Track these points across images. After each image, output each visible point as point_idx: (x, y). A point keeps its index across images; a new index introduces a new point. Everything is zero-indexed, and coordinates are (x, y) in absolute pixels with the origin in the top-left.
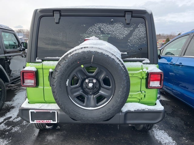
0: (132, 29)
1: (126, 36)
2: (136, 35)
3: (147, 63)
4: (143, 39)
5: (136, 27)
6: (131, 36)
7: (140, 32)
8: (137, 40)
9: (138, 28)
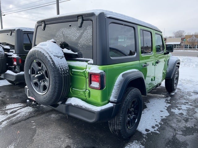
0: (82, 31)
1: (77, 38)
2: (84, 37)
3: (91, 64)
4: (90, 40)
5: (86, 29)
6: (81, 38)
7: (88, 34)
8: (85, 41)
9: (87, 30)
